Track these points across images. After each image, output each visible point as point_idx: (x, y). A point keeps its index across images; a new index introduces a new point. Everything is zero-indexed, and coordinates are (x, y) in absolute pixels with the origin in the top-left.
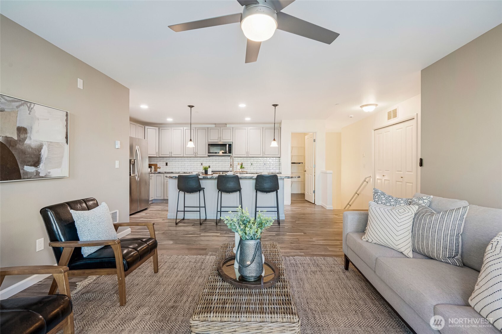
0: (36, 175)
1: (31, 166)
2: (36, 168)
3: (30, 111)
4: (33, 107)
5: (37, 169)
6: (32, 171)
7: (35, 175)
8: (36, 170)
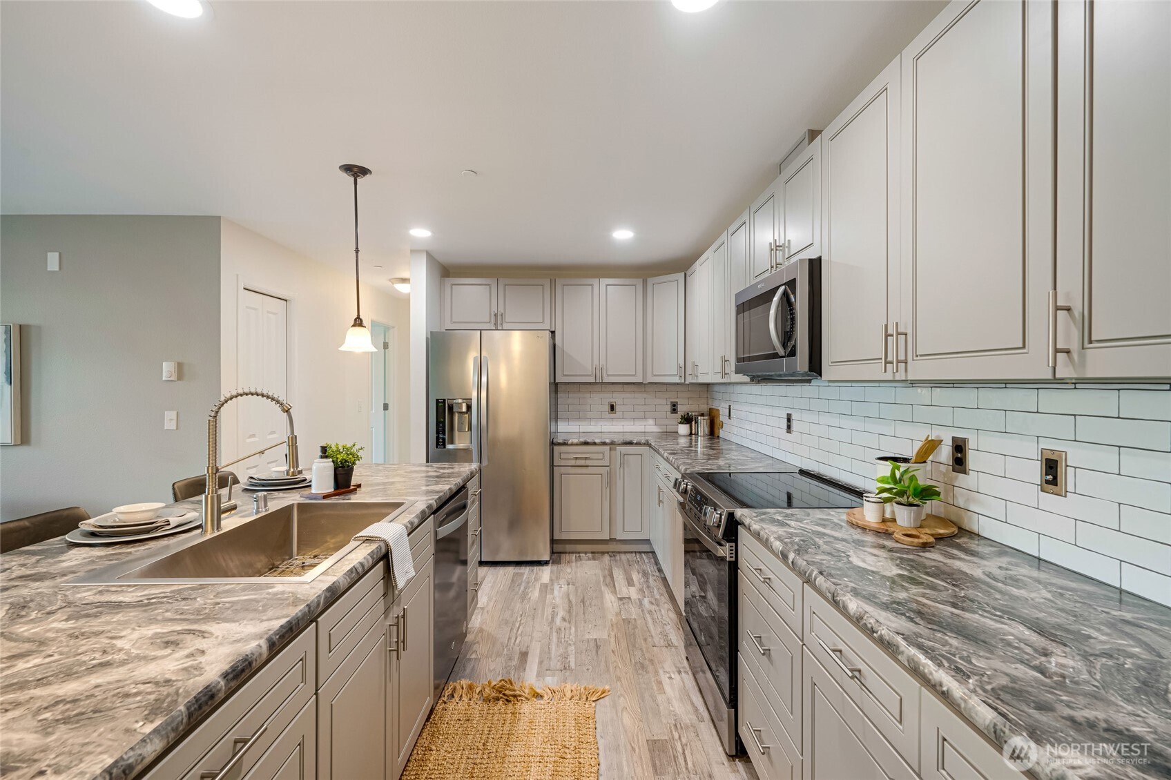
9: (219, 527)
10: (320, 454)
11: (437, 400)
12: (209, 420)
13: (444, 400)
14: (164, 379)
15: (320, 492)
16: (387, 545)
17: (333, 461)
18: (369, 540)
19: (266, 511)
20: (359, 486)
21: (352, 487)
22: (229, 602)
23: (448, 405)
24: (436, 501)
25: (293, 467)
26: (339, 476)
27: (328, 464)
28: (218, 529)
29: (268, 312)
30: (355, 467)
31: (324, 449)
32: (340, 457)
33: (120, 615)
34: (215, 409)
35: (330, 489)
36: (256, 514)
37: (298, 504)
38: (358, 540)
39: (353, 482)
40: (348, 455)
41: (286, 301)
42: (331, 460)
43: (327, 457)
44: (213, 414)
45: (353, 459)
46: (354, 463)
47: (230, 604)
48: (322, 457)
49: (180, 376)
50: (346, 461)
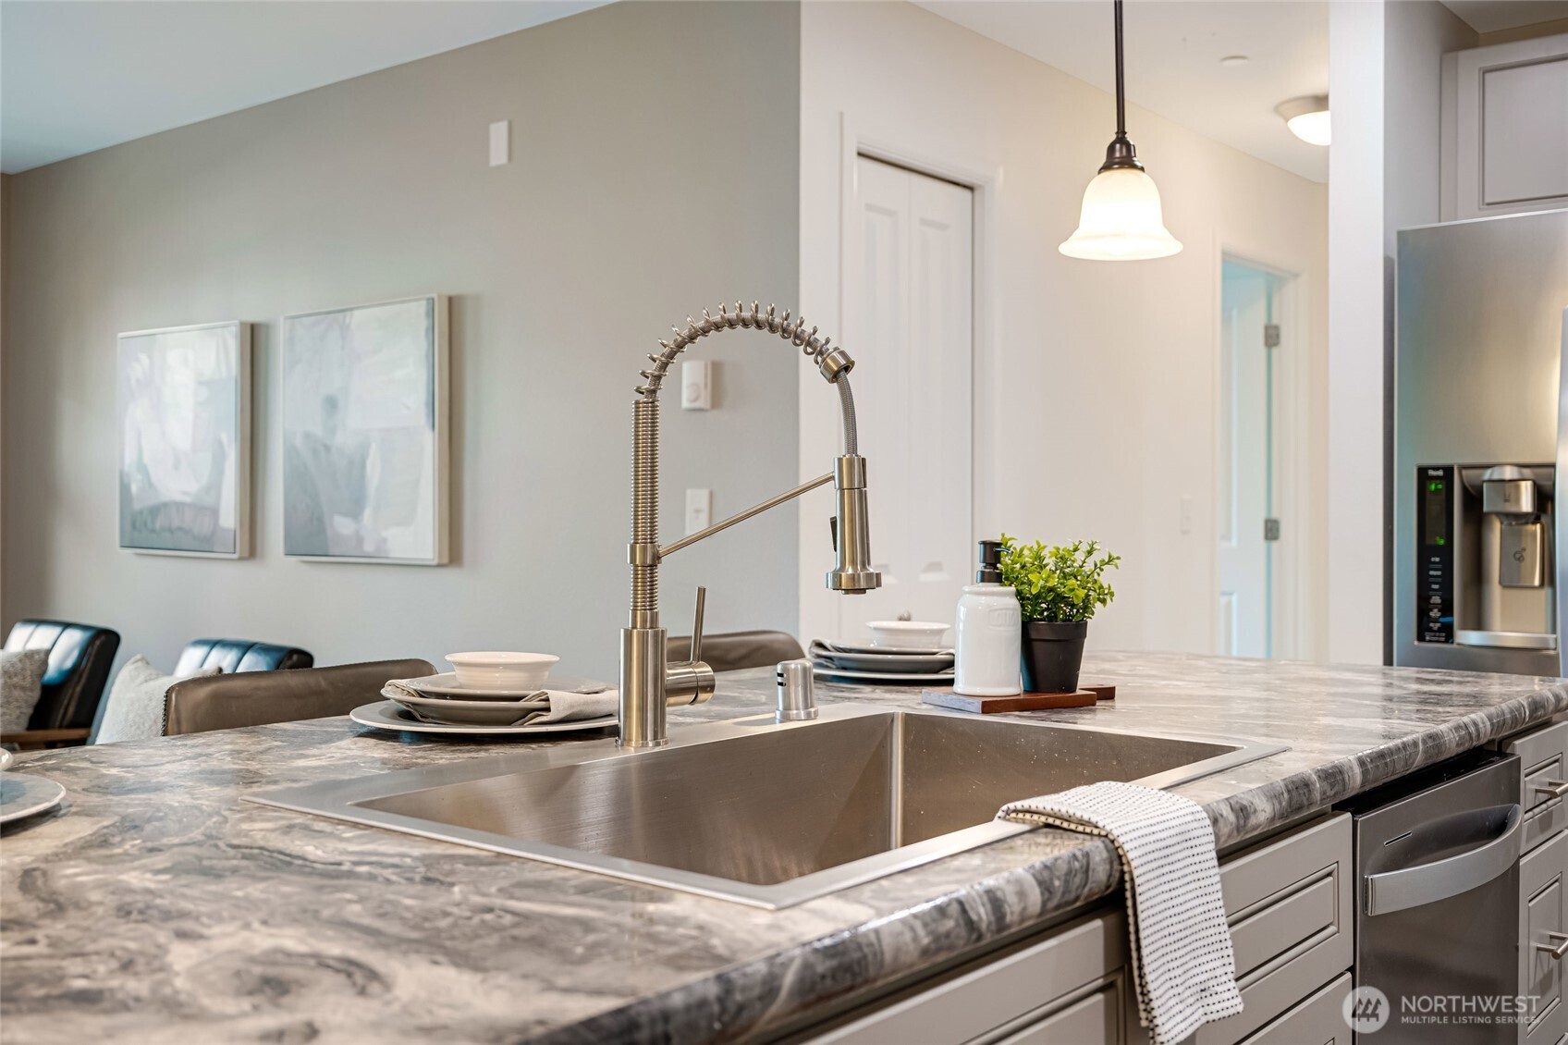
0: (356, 546)
2: (356, 523)
3: (344, 339)
5: (357, 527)
6: (348, 532)
7: (353, 545)
8: (356, 529)
9: (658, 733)
10: (980, 566)
11: (1423, 472)
12: (637, 403)
13: (1448, 471)
14: (685, 404)
15: (978, 691)
16: (1117, 857)
17: (1019, 594)
18: (1054, 826)
19: (809, 717)
20: (1107, 694)
21: (1079, 692)
22: (514, 913)
23: (1465, 490)
24: (1361, 762)
25: (854, 563)
26: (1039, 648)
27: (1003, 601)
28: (655, 737)
29: (924, 222)
30: (1092, 624)
31: (992, 552)
32: (1038, 582)
33: (261, 886)
34: (652, 368)
35: (1010, 684)
36: (781, 722)
37: (908, 715)
38: (1016, 820)
39: (1089, 676)
40: (1065, 576)
41: (970, 188)
42: (1013, 589)
43: (998, 578)
44: (646, 384)
45: (1082, 593)
46: (1086, 607)
47: (516, 919)
48: (985, 578)
49: (717, 400)
50: (1060, 598)
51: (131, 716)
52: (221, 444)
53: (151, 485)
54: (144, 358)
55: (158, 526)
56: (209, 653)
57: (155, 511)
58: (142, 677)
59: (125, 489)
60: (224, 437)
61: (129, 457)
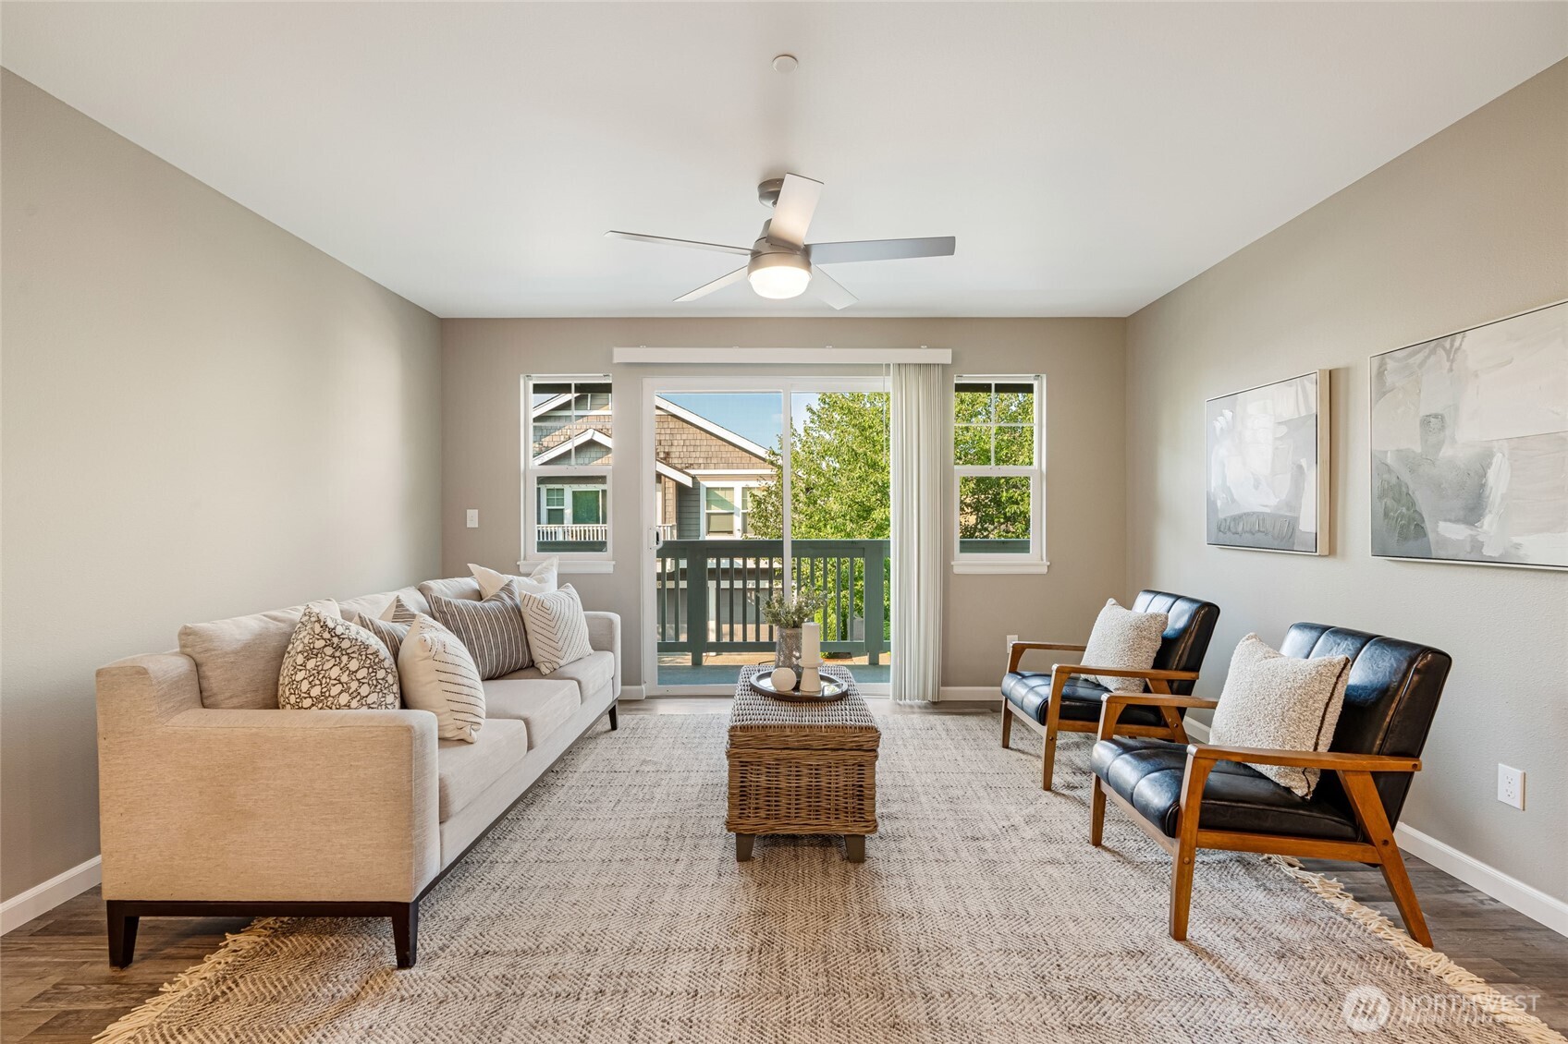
0: (1472, 551)
1: (1457, 521)
2: (1472, 530)
3: (1453, 361)
4: (1461, 345)
5: (1473, 533)
6: (1460, 538)
7: (1469, 550)
8: (1471, 535)
51: (1255, 687)
52: (1300, 467)
53: (1233, 501)
54: (1228, 413)
55: (1240, 529)
56: (1319, 637)
57: (1237, 519)
58: (1260, 654)
59: (1211, 505)
60: (1304, 462)
61: (1215, 483)
